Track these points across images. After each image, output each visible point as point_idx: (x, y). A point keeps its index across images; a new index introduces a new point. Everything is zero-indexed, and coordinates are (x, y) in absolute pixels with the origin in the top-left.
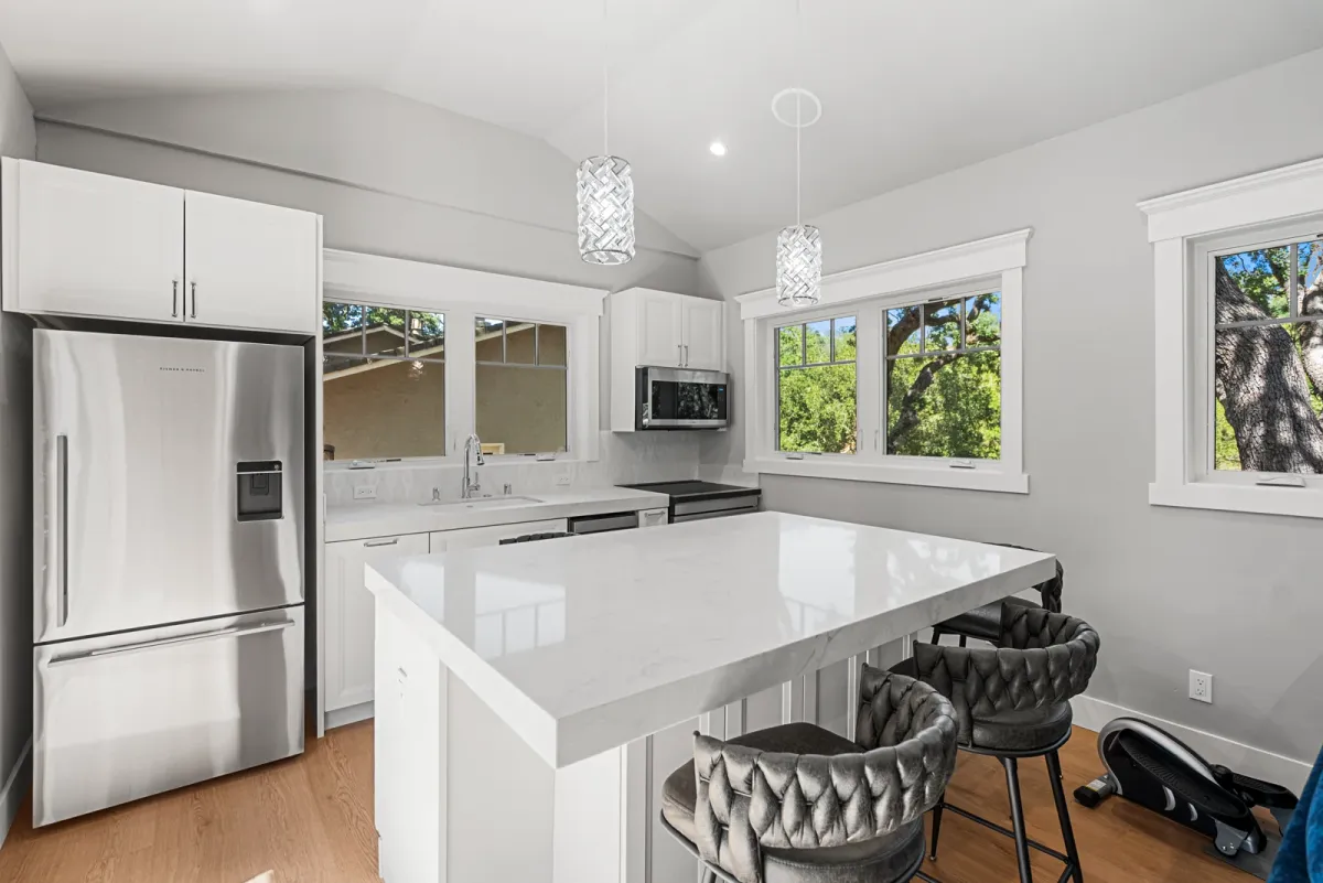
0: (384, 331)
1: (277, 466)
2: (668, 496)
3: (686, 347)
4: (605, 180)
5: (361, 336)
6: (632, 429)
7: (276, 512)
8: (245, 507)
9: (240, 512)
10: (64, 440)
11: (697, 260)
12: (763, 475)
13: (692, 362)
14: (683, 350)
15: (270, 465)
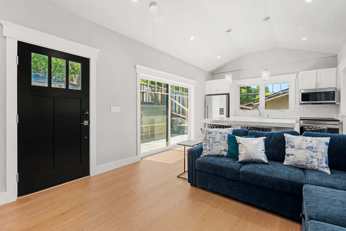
2: (299, 118)
7: (223, 114)
8: (221, 113)
9: (220, 114)
10: (208, 106)
11: (337, 56)
12: (343, 117)
13: (321, 87)
14: (317, 84)
15: (223, 109)
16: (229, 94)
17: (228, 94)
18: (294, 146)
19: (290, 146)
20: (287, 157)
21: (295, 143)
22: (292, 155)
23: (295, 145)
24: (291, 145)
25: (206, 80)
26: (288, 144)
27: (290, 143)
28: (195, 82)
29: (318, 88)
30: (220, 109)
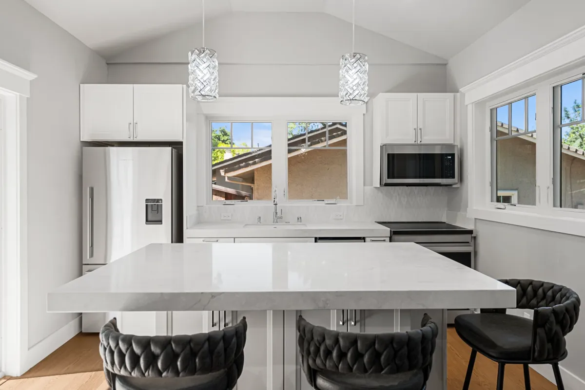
0: (337, 128)
1: (160, 201)
2: (389, 229)
3: (420, 129)
4: (205, 60)
5: (325, 132)
6: (379, 186)
7: (160, 222)
8: (149, 219)
9: (147, 221)
10: (92, 189)
11: (446, 65)
12: (477, 220)
13: (428, 139)
14: (418, 131)
15: (158, 201)
16: (181, 143)
17: (177, 146)
25: (84, 82)
28: (30, 76)
29: (419, 143)
30: (147, 200)
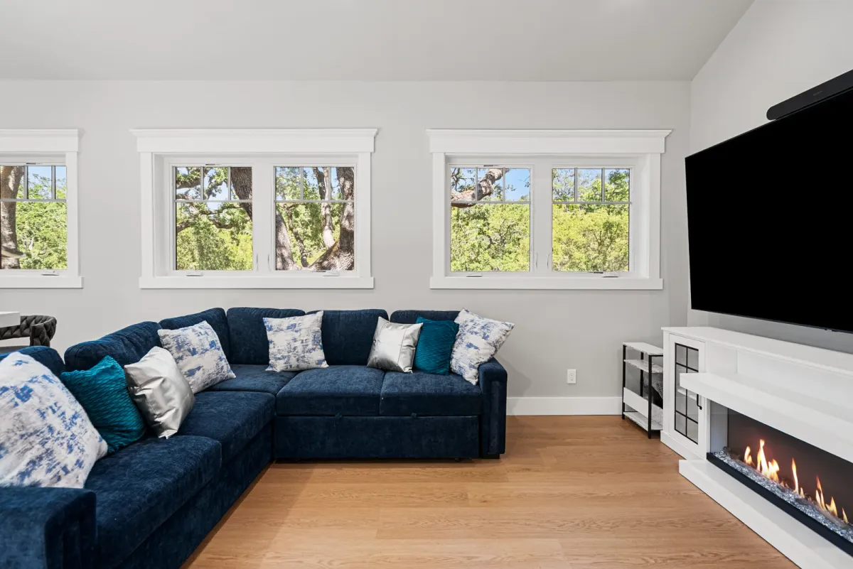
18: (194, 349)
19: (188, 353)
20: (191, 378)
21: (193, 342)
22: (199, 368)
23: (196, 347)
24: (189, 350)
26: (182, 350)
27: (186, 347)
